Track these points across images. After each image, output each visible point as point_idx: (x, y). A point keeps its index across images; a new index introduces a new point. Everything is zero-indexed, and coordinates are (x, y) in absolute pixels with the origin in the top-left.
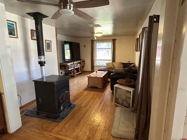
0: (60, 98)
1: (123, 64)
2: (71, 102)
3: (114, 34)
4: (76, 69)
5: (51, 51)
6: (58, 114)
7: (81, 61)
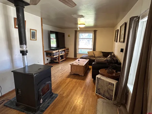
0: (40, 90)
1: (103, 52)
2: (53, 92)
3: (95, 26)
4: (61, 56)
5: (36, 40)
6: (37, 107)
7: (66, 49)
